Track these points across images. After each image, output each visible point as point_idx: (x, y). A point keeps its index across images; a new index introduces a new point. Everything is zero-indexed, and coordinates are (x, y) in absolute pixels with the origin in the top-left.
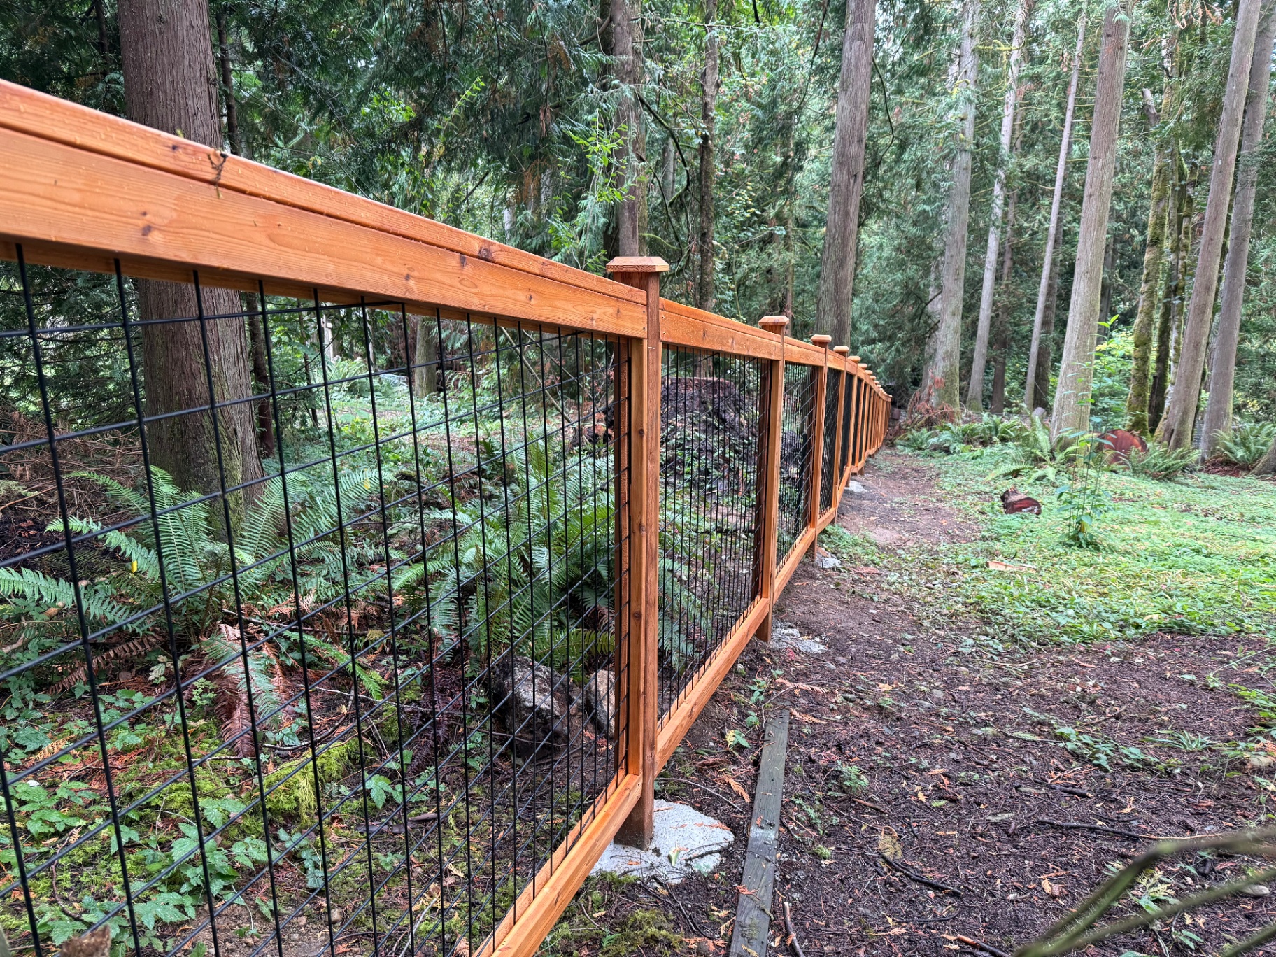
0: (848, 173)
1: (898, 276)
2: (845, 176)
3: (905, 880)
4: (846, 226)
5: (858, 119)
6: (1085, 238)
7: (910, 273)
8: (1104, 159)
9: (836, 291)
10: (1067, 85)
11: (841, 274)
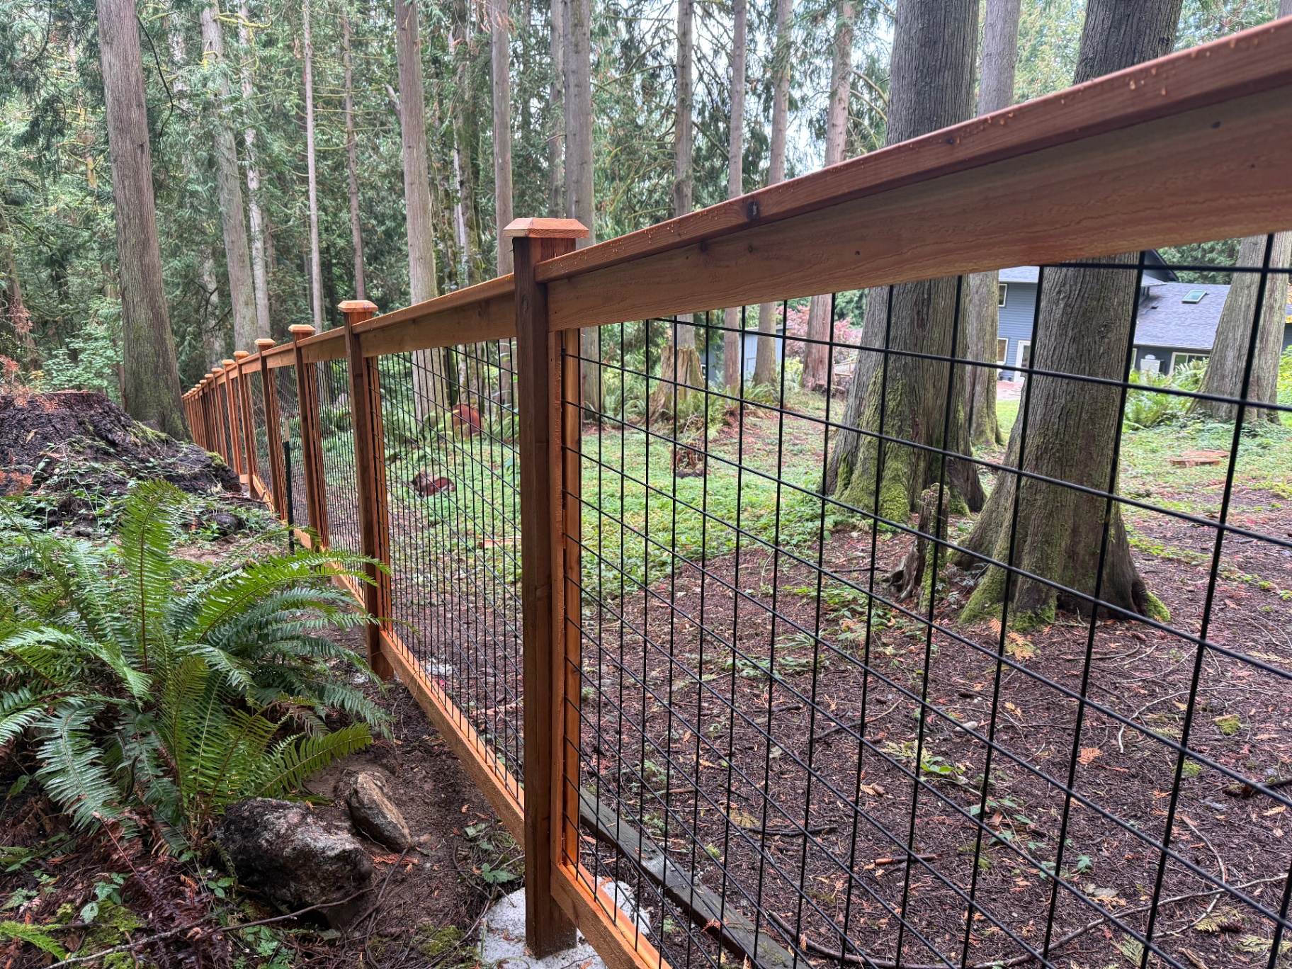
0: (133, 143)
1: (176, 263)
2: (129, 146)
3: (787, 840)
4: (141, 204)
5: (133, 79)
6: (413, 224)
7: (187, 260)
8: (418, 148)
9: (145, 279)
10: (301, 72)
11: (147, 260)
